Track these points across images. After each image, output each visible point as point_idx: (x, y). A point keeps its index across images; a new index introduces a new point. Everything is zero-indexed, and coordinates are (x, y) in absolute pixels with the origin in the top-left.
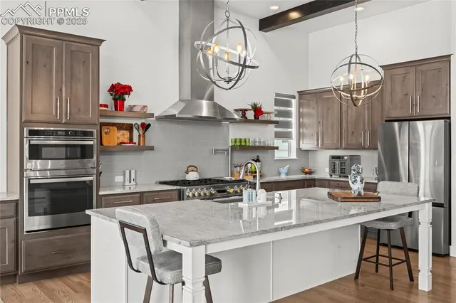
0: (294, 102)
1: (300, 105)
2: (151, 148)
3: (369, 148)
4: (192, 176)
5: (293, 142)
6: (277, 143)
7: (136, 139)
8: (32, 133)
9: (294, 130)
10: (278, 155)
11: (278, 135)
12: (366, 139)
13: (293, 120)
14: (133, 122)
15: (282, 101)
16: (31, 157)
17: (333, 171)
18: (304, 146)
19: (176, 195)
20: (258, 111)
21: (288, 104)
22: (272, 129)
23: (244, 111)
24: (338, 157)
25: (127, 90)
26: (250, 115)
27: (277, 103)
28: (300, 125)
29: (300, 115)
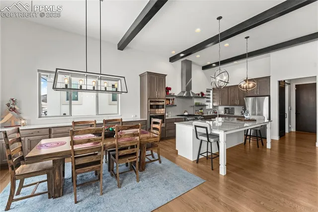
0: (211, 91)
1: (213, 92)
2: (176, 106)
3: (239, 105)
4: (186, 114)
5: (211, 104)
6: (207, 104)
7: (171, 103)
8: (151, 101)
9: (211, 100)
10: (207, 107)
11: (207, 101)
12: (237, 102)
13: (211, 97)
14: (170, 98)
15: (208, 91)
16: (150, 108)
17: (225, 112)
18: (215, 105)
19: (184, 119)
20: (202, 94)
21: (209, 92)
22: (206, 100)
23: (199, 94)
24: (227, 108)
25: (170, 89)
26: (200, 95)
27: (207, 92)
28: (213, 98)
29: (213, 95)
